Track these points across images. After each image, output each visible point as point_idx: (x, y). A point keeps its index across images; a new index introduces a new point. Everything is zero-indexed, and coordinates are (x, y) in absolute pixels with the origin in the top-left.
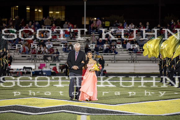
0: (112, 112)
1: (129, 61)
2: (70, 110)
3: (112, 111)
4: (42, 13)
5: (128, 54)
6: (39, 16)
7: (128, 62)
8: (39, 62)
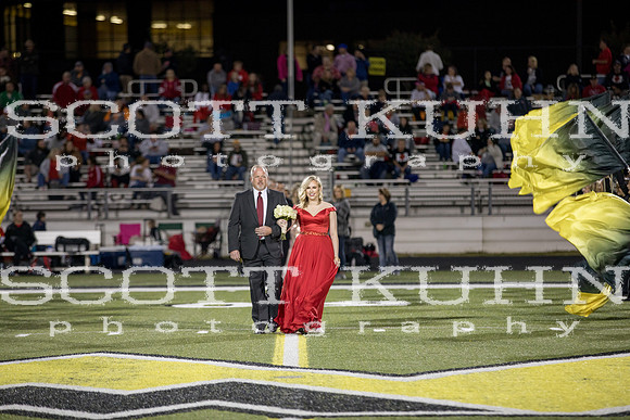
0: (399, 405)
1: (462, 206)
2: (237, 400)
3: (399, 402)
4: (124, 29)
5: (457, 183)
6: (112, 40)
7: (458, 211)
8: (117, 219)
